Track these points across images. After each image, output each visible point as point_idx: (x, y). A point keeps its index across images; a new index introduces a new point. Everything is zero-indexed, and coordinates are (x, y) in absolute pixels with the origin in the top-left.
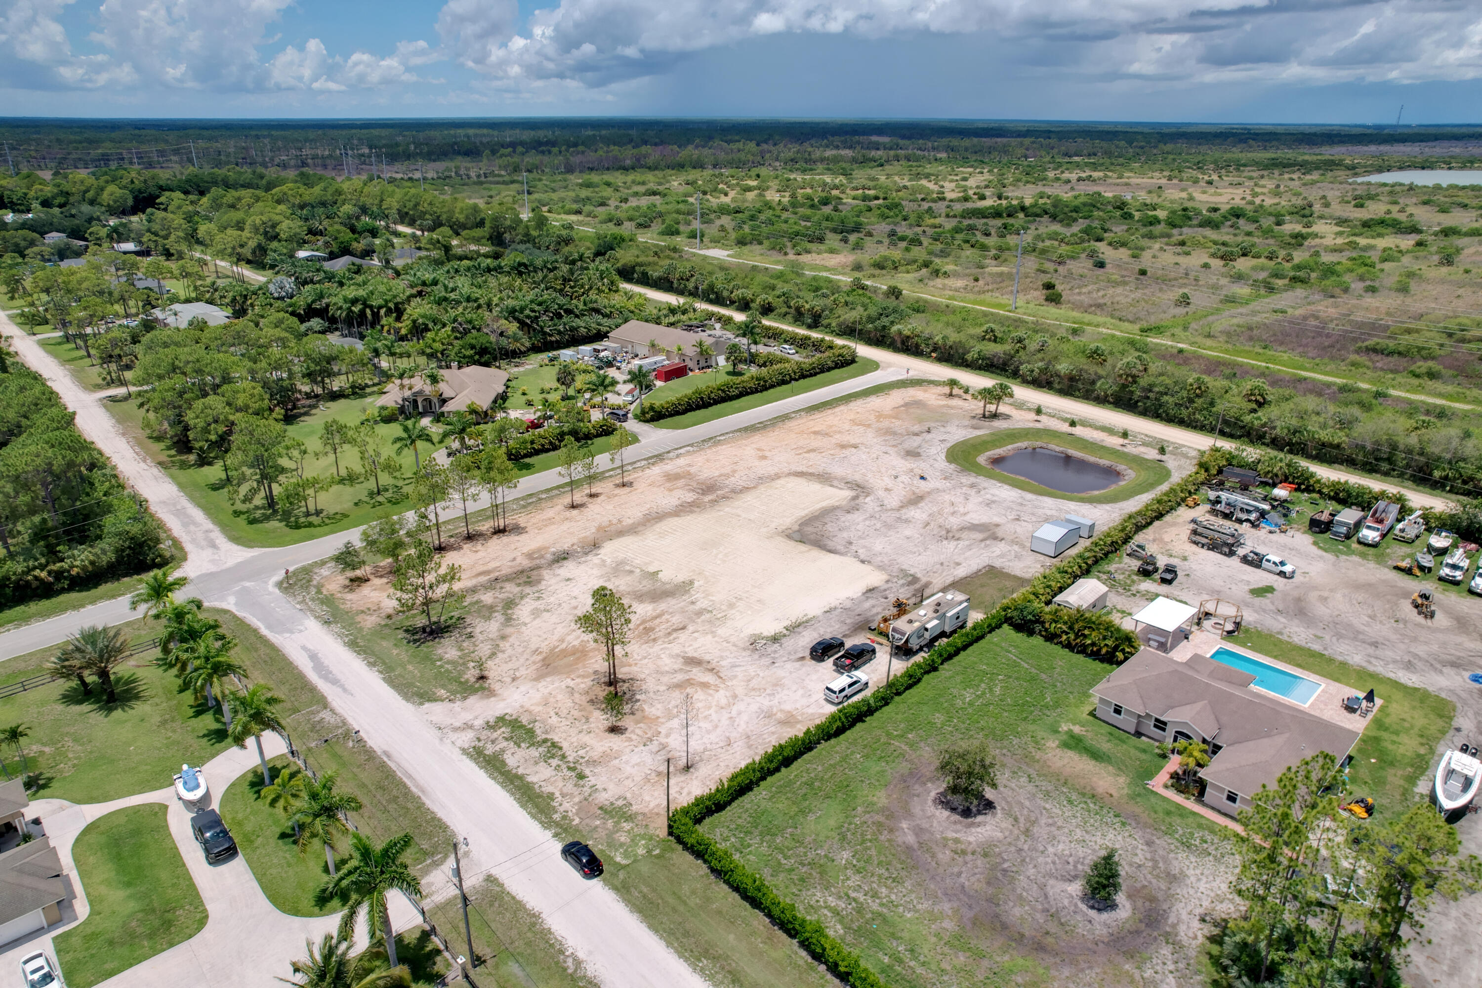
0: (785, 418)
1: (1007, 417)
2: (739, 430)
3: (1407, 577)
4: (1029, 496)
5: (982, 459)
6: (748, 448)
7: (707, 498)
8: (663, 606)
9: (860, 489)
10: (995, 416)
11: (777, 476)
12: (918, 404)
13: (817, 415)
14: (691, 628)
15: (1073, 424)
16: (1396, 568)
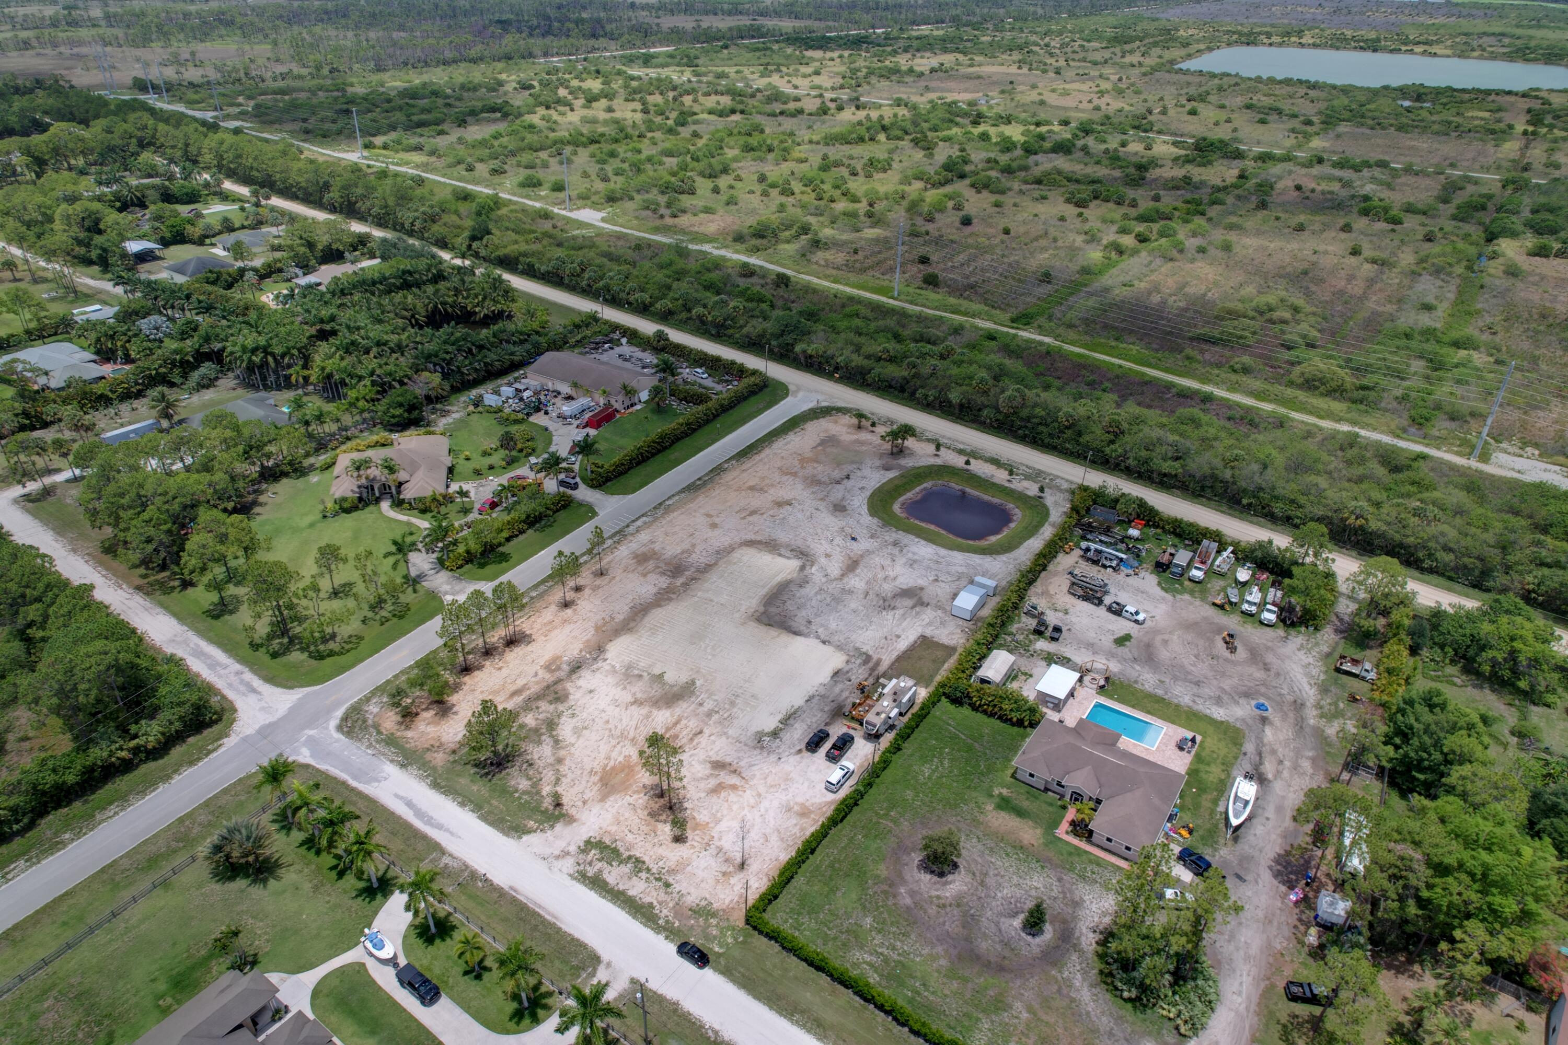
0: (719, 469)
1: (913, 453)
2: (682, 491)
3: (1221, 613)
5: (897, 508)
6: (697, 514)
7: (678, 582)
8: (678, 710)
9: (805, 557)
10: (901, 451)
11: (732, 548)
12: (832, 440)
13: (747, 465)
14: (707, 731)
15: (967, 463)
16: (1214, 604)
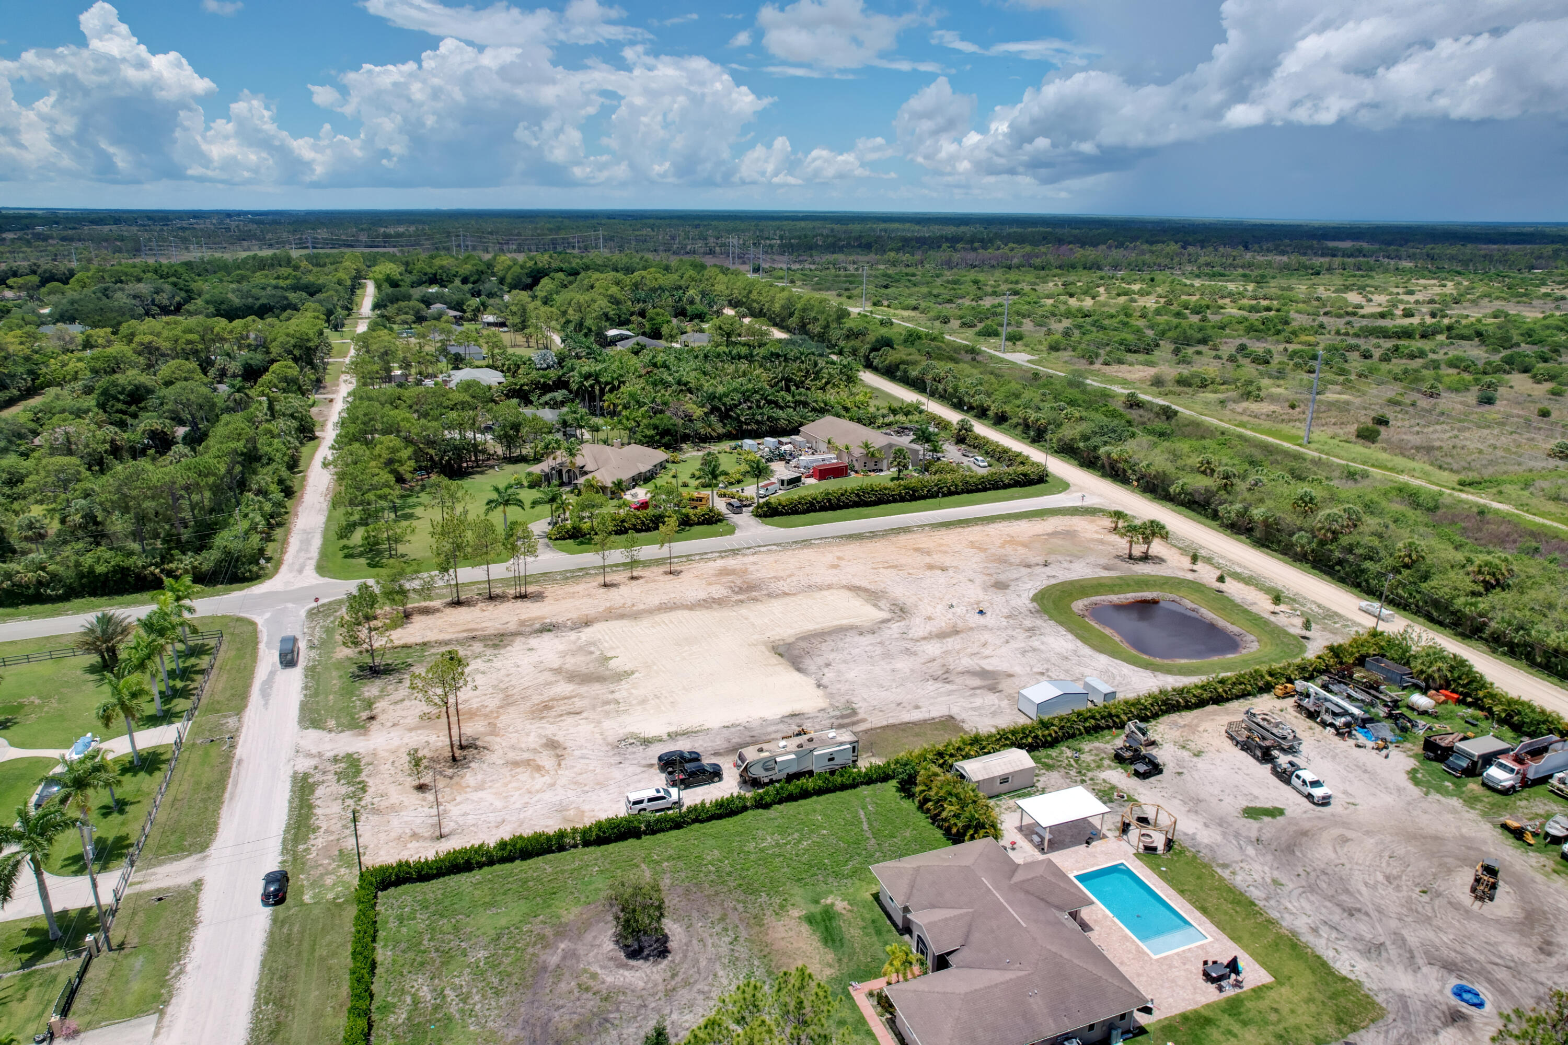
0: (906, 530)
1: (1159, 560)
2: (841, 537)
3: (1511, 840)
4: (1086, 650)
5: (1079, 605)
6: (830, 555)
7: (736, 598)
8: (583, 689)
9: (901, 611)
10: (1145, 558)
11: (829, 587)
12: (1069, 534)
13: (943, 532)
14: (584, 715)
15: (1221, 579)
16: (1504, 826)
